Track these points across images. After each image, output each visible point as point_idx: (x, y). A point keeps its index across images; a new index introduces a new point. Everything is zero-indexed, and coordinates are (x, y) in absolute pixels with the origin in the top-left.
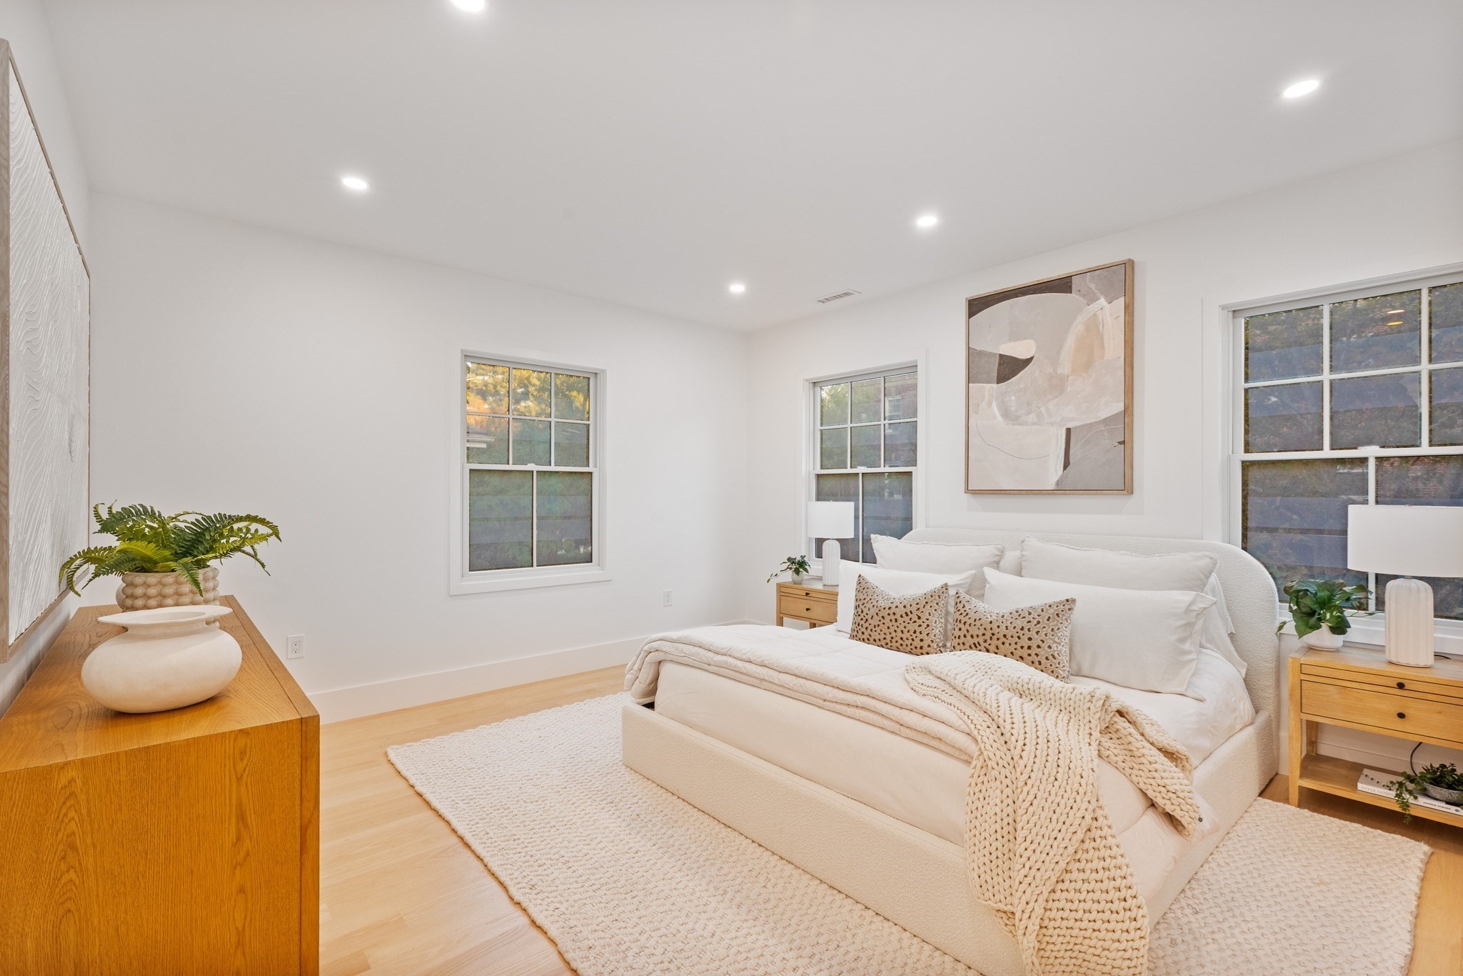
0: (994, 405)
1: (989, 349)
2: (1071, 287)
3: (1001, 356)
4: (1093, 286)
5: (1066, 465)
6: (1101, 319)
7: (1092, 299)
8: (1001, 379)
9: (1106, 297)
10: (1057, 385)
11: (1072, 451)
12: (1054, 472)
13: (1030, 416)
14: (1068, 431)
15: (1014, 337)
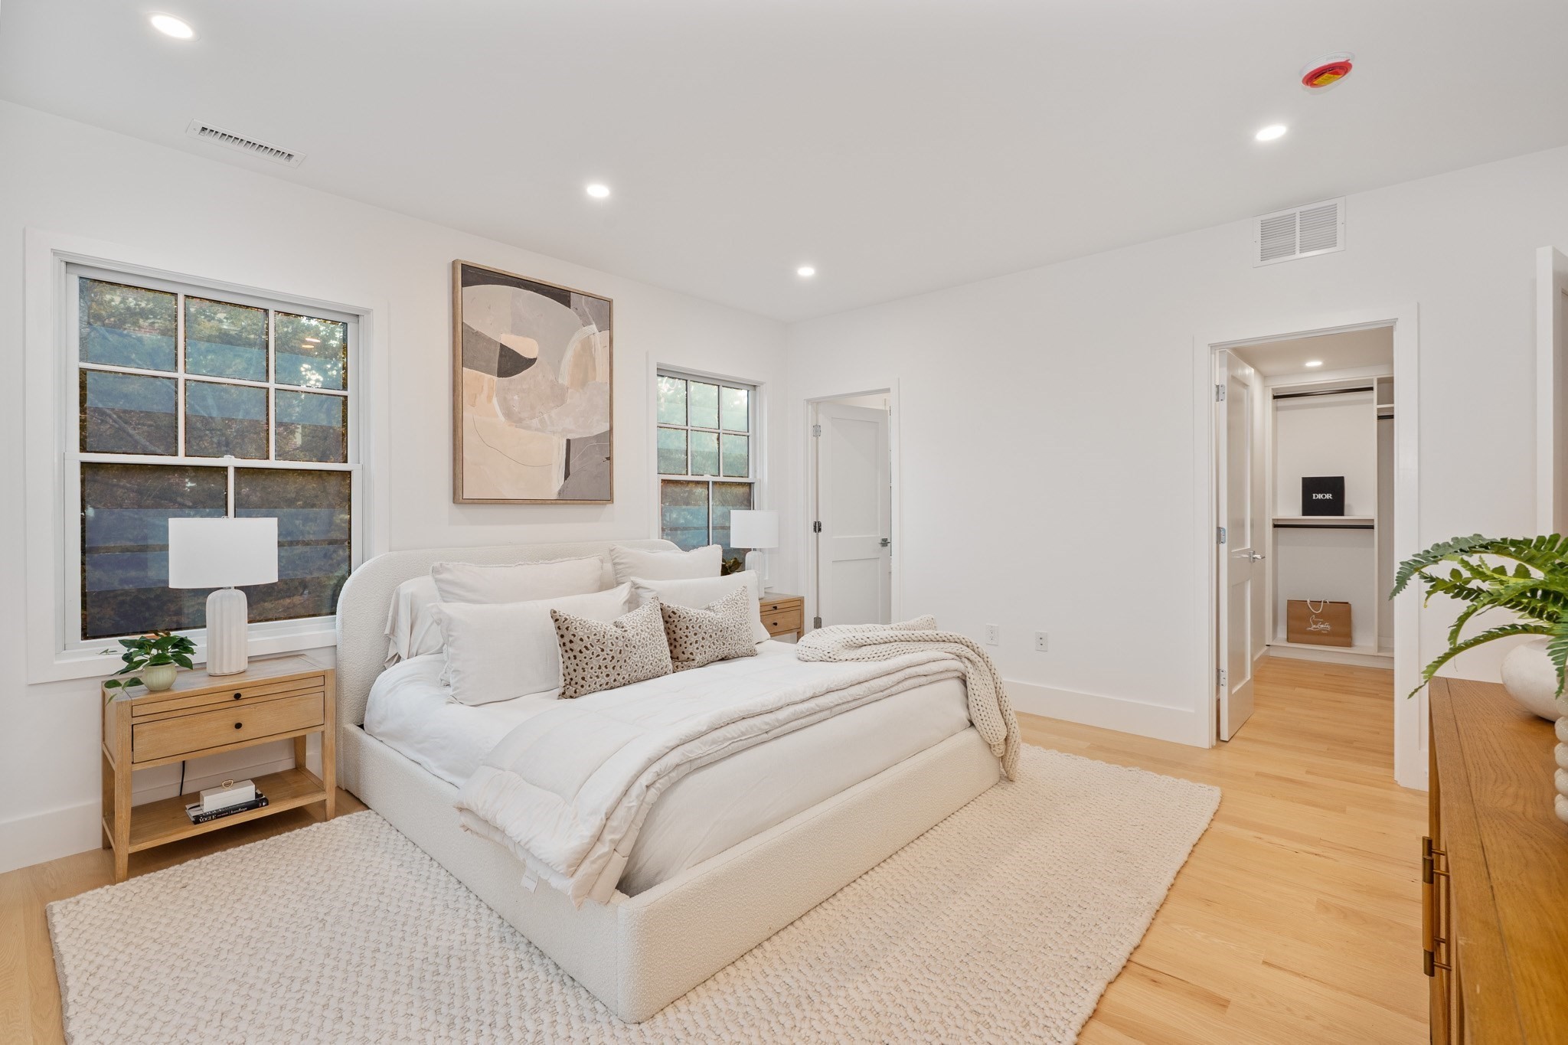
0: (495, 400)
1: (488, 333)
2: (569, 302)
3: (502, 346)
4: (587, 310)
5: (567, 475)
6: (593, 344)
7: (586, 323)
8: (503, 372)
9: (597, 324)
10: (558, 396)
11: (571, 462)
12: (555, 483)
13: (534, 421)
14: (568, 441)
15: (516, 330)
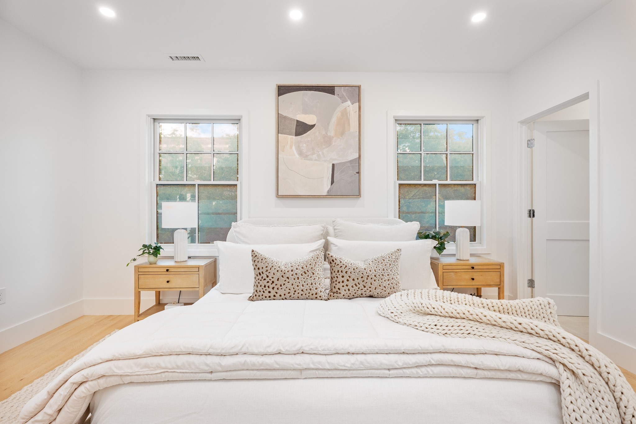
0: (294, 148)
1: (290, 116)
2: (334, 92)
3: (297, 121)
4: (345, 94)
5: (332, 182)
6: (348, 111)
7: (344, 101)
8: (297, 134)
9: (350, 100)
10: (328, 141)
11: (335, 176)
12: (326, 187)
13: (314, 156)
14: (333, 165)
15: (305, 112)
